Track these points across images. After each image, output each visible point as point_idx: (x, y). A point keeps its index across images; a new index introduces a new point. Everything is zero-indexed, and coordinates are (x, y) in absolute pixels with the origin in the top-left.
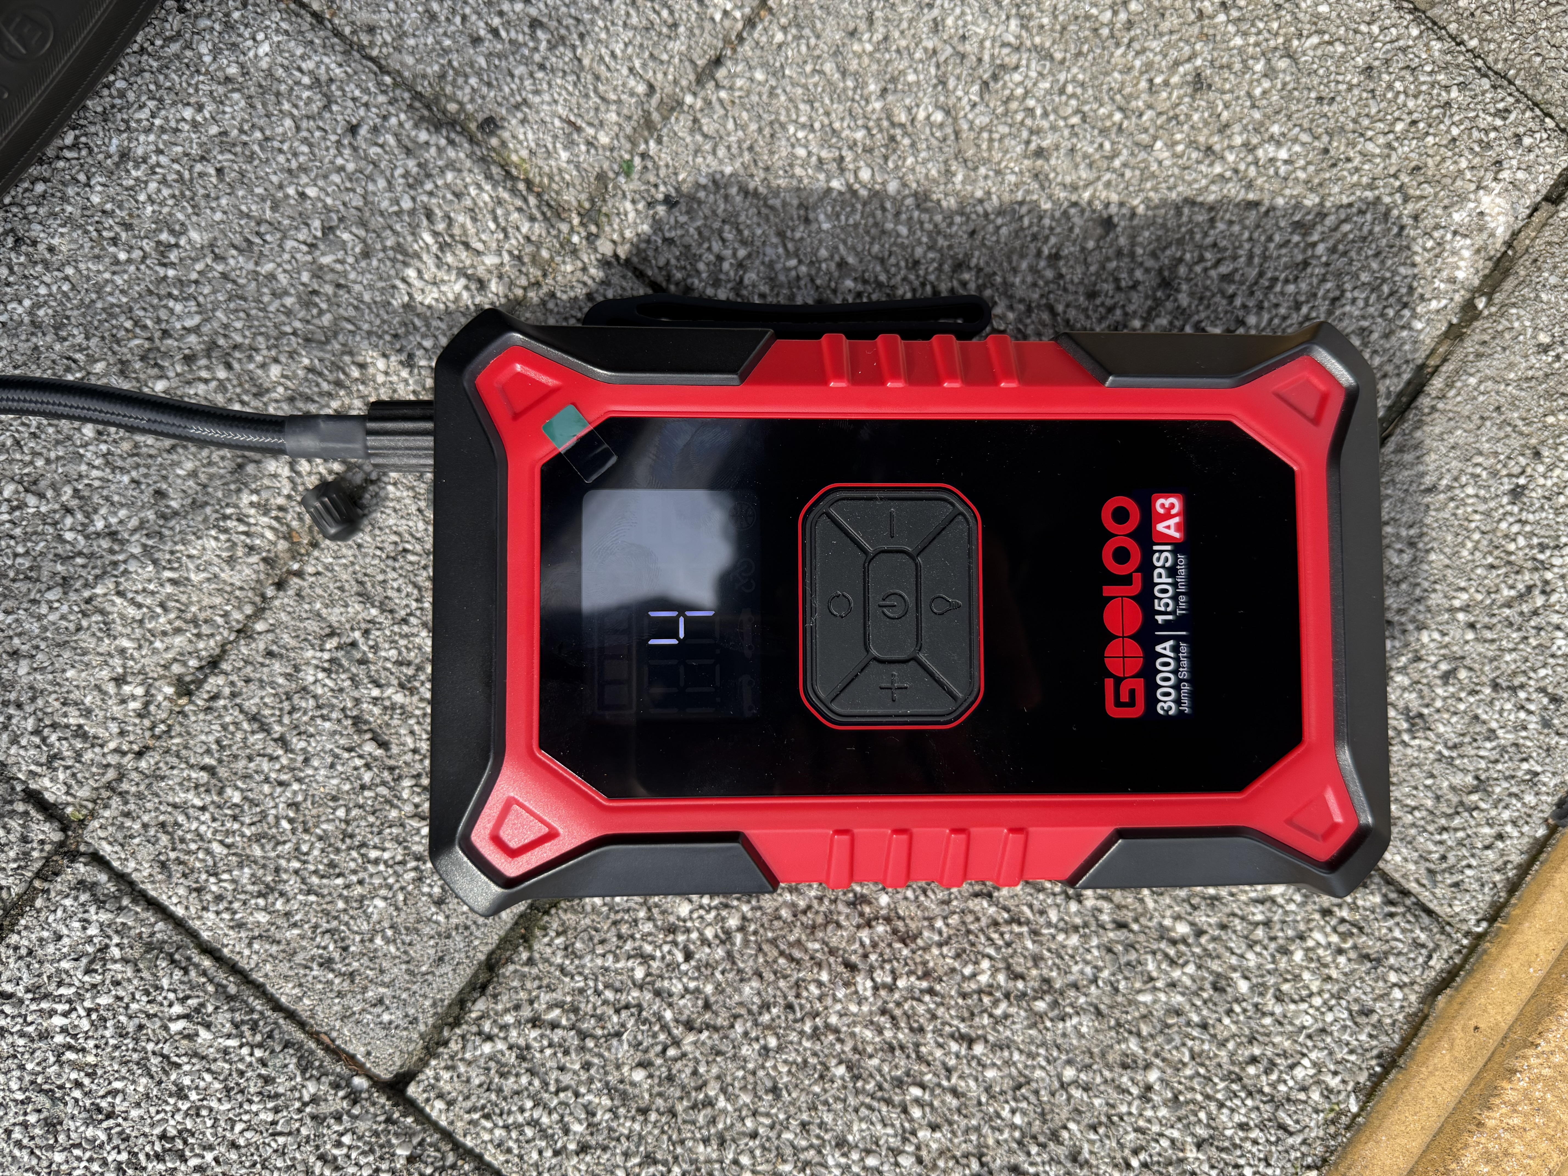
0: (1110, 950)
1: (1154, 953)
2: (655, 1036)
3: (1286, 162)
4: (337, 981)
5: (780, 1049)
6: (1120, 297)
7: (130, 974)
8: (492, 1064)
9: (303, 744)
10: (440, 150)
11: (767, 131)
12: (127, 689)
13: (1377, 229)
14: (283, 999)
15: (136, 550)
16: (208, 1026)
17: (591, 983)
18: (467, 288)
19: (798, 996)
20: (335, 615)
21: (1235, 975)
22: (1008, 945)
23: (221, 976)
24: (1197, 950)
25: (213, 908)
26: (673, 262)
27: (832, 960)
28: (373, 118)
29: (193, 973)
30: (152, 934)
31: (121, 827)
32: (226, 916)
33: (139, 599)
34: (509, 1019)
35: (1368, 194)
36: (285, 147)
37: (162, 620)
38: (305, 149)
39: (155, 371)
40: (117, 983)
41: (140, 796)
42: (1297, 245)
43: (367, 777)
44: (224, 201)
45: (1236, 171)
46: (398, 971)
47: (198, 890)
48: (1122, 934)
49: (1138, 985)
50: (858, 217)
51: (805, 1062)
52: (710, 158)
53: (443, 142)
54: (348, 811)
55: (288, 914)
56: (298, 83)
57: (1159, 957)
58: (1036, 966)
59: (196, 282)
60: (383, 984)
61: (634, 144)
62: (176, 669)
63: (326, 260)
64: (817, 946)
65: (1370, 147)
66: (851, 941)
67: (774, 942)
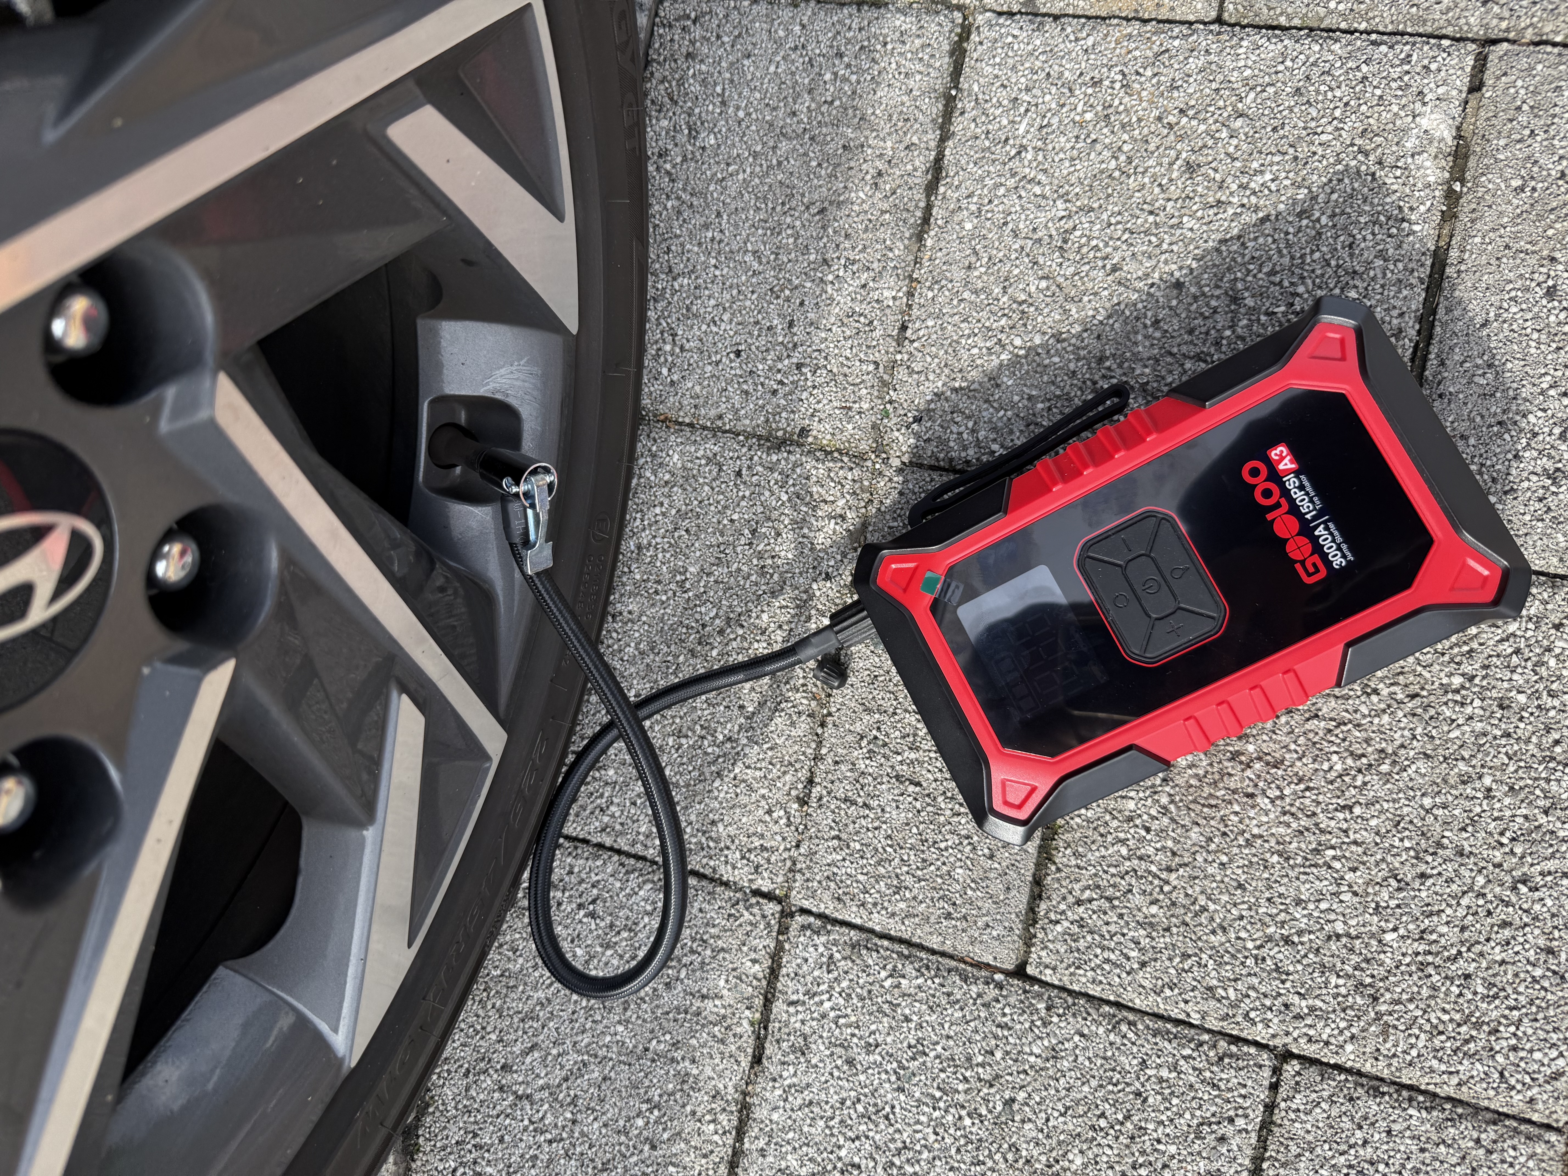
0: (1414, 715)
1: (1446, 703)
2: (1151, 883)
3: (1273, 180)
4: (958, 923)
5: (1231, 861)
6: (1210, 323)
7: (850, 964)
8: (1066, 937)
9: (876, 803)
10: (786, 460)
11: (950, 350)
12: (775, 815)
13: (1356, 185)
14: (935, 947)
15: (745, 741)
16: (903, 977)
17: (1099, 868)
18: (837, 524)
19: (1226, 826)
20: (858, 727)
21: (1513, 694)
22: (1344, 740)
23: (896, 947)
24: (1476, 689)
25: (874, 911)
26: (935, 450)
27: (1236, 796)
28: (746, 463)
29: (882, 951)
30: (851, 939)
31: (808, 888)
32: (883, 912)
33: (758, 765)
34: (1063, 907)
35: (1340, 167)
36: (711, 501)
37: (774, 771)
38: (721, 497)
39: (708, 647)
40: (846, 972)
41: (809, 868)
42: (1307, 226)
43: (918, 805)
44: (697, 545)
45: (1243, 206)
46: (988, 905)
47: (863, 905)
48: (1417, 701)
49: (1446, 728)
50: (1026, 367)
51: (1251, 862)
52: (926, 383)
53: (785, 454)
55: (914, 898)
56: (700, 466)
57: (1451, 704)
58: (1369, 745)
59: (705, 592)
60: (984, 915)
61: (883, 398)
62: (794, 793)
63: (760, 548)
64: (1223, 792)
65: (1324, 138)
66: (1242, 780)
67: (1195, 801)
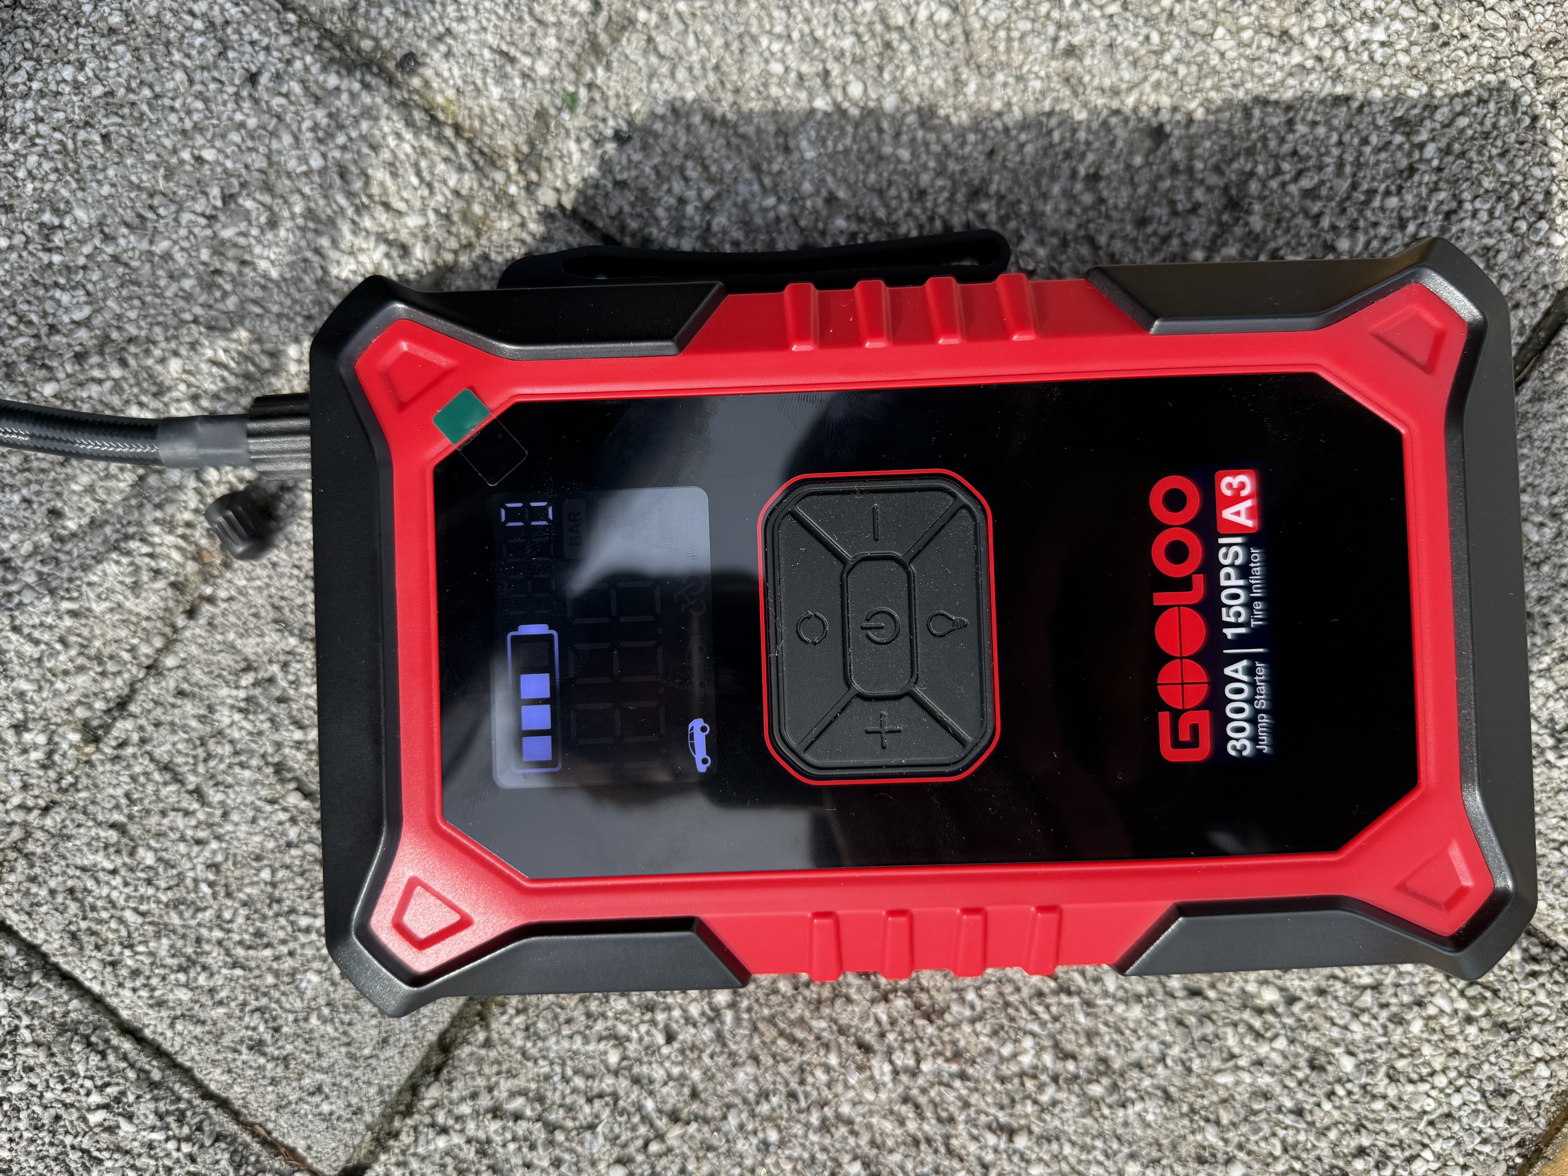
0: (1180, 1023)
1: (1235, 1025)
2: (634, 1129)
3: (1383, 44)
4: (270, 1066)
5: (782, 1143)
6: (1177, 224)
7: (42, 1058)
8: (448, 1160)
9: (220, 797)
10: (353, 96)
11: (735, 46)
12: (27, 737)
13: (1503, 121)
14: (213, 1087)
15: (31, 579)
16: (130, 1117)
17: (558, 1069)
18: (387, 255)
19: (802, 1082)
20: (250, 647)
21: (1338, 1051)
22: (1056, 1019)
23: (143, 1061)
24: (1289, 1021)
25: (129, 984)
26: (627, 209)
27: (842, 1040)
28: (275, 64)
29: (111, 1058)
30: (66, 1014)
31: (27, 893)
32: (144, 993)
33: (36, 634)
34: (465, 1109)
35: (1491, 77)
36: (177, 104)
37: (62, 658)
38: (199, 105)
39: (43, 373)
40: (30, 1069)
41: (46, 858)
42: (1400, 147)
43: (293, 833)
44: (111, 172)
45: (1319, 59)
46: (337, 1055)
47: (114, 964)
48: (1195, 1004)
49: (1216, 1064)
50: (848, 141)
51: (813, 1158)
52: (667, 82)
53: (356, 86)
54: (274, 872)
55: (212, 991)
56: (189, 29)
57: (1242, 1029)
58: (1090, 1043)
59: (84, 268)
60: (321, 1070)
61: (578, 72)
62: (81, 713)
63: (227, 233)
64: (823, 1024)
65: (1491, 17)
66: (864, 1017)
67: (771, 1021)
